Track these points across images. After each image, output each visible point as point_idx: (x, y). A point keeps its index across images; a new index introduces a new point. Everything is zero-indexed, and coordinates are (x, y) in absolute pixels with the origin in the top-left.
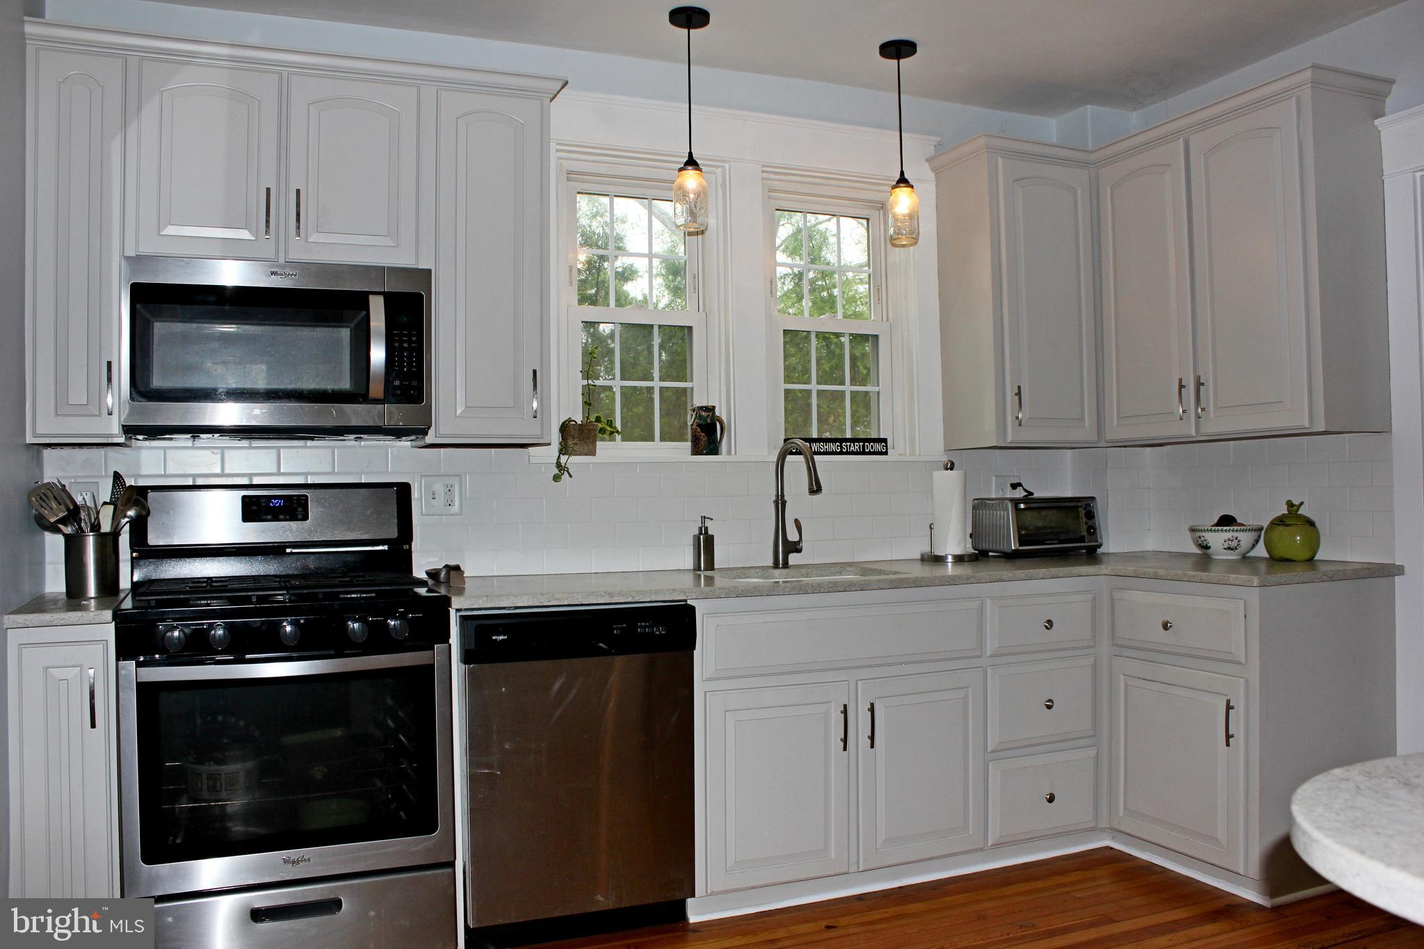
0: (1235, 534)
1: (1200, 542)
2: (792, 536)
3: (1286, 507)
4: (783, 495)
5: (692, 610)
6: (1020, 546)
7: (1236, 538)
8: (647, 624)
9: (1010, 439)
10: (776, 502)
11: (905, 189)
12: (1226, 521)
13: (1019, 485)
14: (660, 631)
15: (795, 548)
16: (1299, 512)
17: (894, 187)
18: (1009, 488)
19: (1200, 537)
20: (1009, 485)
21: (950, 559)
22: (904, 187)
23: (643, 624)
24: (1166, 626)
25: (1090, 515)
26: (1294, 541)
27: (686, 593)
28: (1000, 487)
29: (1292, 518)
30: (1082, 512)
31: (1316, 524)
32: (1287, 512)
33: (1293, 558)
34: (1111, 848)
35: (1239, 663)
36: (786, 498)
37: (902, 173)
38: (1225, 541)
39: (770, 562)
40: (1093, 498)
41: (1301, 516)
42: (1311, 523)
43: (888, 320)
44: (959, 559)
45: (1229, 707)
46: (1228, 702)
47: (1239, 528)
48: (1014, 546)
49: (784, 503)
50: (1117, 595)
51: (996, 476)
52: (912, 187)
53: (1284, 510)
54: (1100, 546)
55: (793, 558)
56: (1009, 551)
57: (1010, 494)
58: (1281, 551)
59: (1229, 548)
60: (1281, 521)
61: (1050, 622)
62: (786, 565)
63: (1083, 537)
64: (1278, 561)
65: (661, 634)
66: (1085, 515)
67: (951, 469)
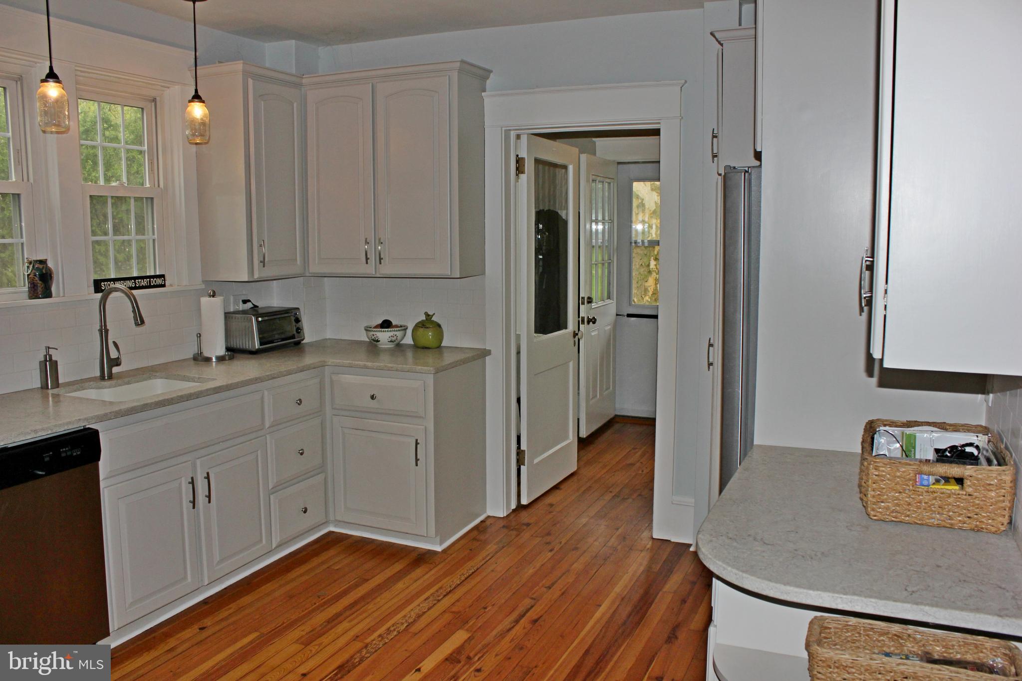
0: (395, 333)
1: (373, 338)
2: (114, 354)
3: (425, 316)
4: (105, 325)
5: (96, 433)
6: (261, 345)
7: (396, 335)
8: (67, 449)
9: (256, 276)
10: (101, 331)
11: (198, 104)
12: (386, 324)
13: (249, 301)
14: (77, 453)
15: (117, 362)
16: (432, 319)
17: (190, 101)
18: (241, 303)
19: (373, 335)
20: (241, 301)
21: (214, 360)
22: (197, 102)
23: (64, 449)
24: (373, 397)
25: (298, 320)
26: (429, 336)
27: (88, 420)
28: (236, 303)
29: (428, 323)
30: (293, 318)
31: (442, 326)
32: (425, 319)
33: (430, 346)
34: (333, 532)
35: (420, 417)
36: (108, 328)
37: (196, 91)
38: (389, 337)
39: (98, 374)
40: (298, 309)
41: (433, 321)
42: (439, 326)
43: (159, 186)
44: (220, 359)
45: (417, 443)
46: (417, 440)
47: (396, 329)
48: (257, 345)
49: (107, 331)
50: (334, 377)
51: (233, 295)
52: (203, 102)
53: (424, 318)
54: (303, 340)
55: (115, 370)
56: (254, 350)
57: (242, 307)
58: (423, 342)
59: (391, 341)
60: (423, 325)
61: (300, 400)
62: (111, 377)
63: (294, 335)
64: (419, 348)
65: (77, 455)
66: (295, 320)
67: (213, 296)
